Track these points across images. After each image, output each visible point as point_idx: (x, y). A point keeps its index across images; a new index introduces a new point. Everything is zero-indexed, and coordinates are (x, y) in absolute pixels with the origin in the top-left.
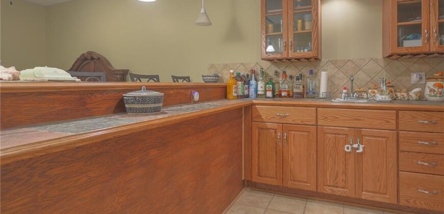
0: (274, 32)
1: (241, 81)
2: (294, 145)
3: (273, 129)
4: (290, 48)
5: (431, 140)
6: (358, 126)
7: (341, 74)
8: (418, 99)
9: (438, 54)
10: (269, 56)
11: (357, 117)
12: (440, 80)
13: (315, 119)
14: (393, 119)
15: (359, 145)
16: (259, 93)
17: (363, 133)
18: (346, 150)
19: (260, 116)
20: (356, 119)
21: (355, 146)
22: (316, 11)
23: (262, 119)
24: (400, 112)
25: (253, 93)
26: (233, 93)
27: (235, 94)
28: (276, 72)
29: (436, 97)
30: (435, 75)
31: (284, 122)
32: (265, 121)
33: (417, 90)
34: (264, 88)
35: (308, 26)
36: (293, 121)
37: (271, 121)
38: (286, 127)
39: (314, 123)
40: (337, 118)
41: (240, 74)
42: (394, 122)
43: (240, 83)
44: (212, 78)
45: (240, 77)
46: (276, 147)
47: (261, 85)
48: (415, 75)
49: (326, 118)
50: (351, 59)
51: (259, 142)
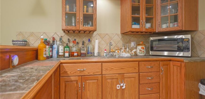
0: (70, 11)
1: (48, 45)
2: (89, 90)
3: (75, 81)
4: (80, 23)
5: (151, 76)
6: (122, 73)
7: (103, 42)
8: (135, 55)
9: (145, 32)
10: (68, 27)
11: (122, 67)
12: (143, 45)
13: (101, 70)
14: (137, 67)
15: (123, 84)
16: (60, 54)
17: (125, 76)
18: (118, 88)
19: (66, 72)
20: (122, 69)
21: (122, 85)
22: (96, 1)
23: (68, 74)
24: (140, 62)
25: (56, 54)
26: (44, 55)
27: (45, 56)
28: (69, 39)
29: (142, 53)
30: (140, 43)
31: (83, 75)
32: (70, 75)
33: (135, 50)
34: (63, 51)
35: (90, 10)
36: (88, 73)
37: (74, 75)
38: (84, 78)
39: (100, 73)
40: (113, 69)
41: (47, 39)
42: (137, 68)
43: (47, 46)
44: (21, 42)
45: (47, 42)
46: (77, 94)
47: (61, 48)
48: (133, 43)
49: (107, 69)
50: (108, 33)
51: (65, 92)
